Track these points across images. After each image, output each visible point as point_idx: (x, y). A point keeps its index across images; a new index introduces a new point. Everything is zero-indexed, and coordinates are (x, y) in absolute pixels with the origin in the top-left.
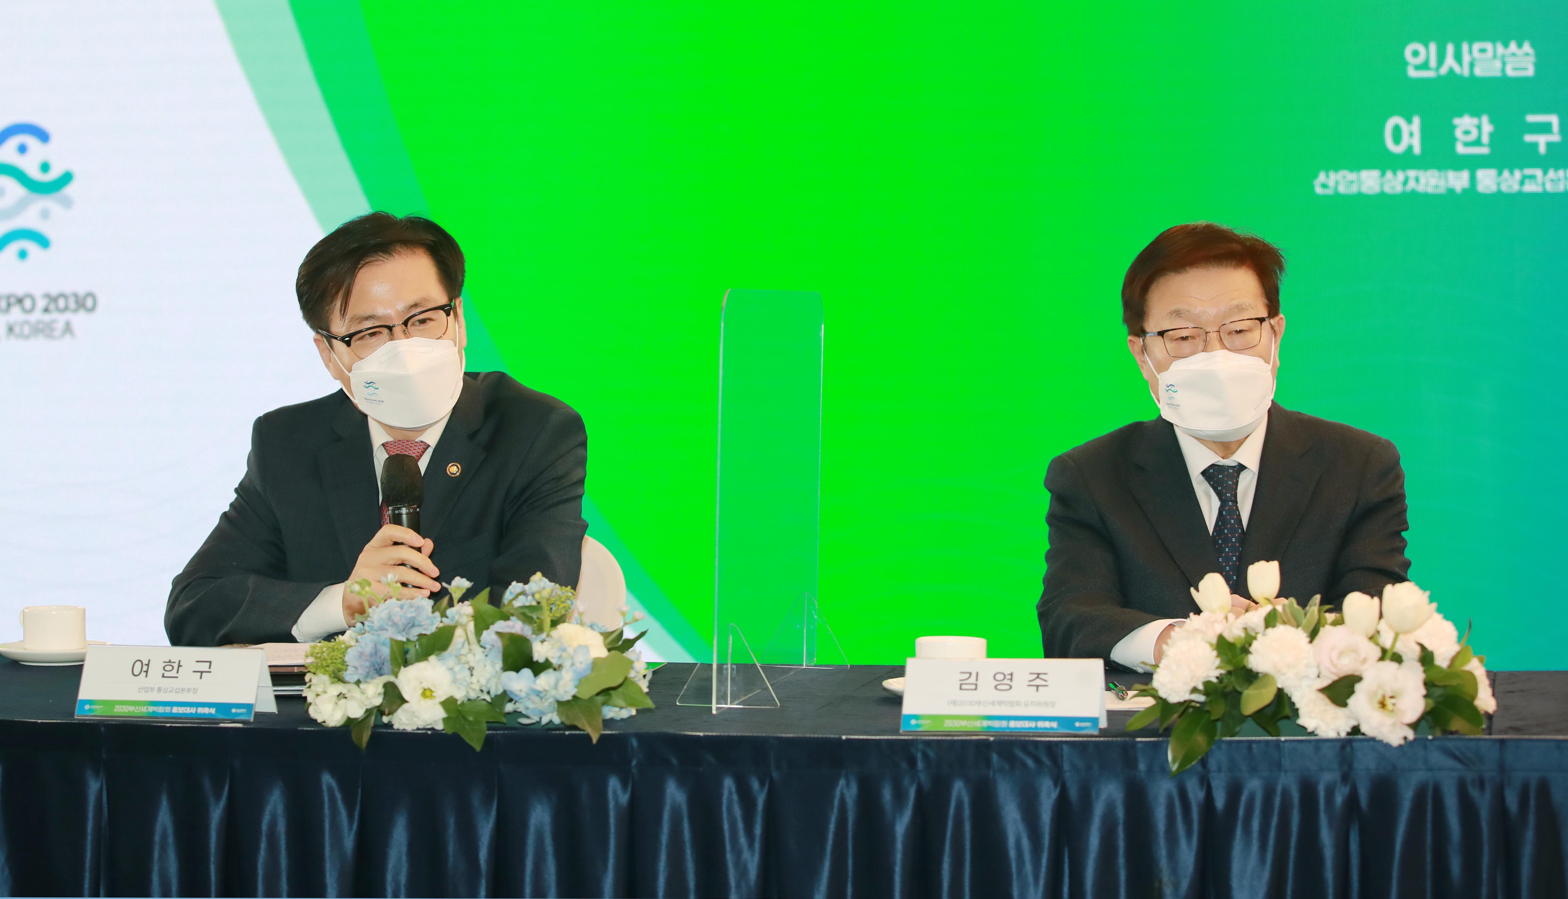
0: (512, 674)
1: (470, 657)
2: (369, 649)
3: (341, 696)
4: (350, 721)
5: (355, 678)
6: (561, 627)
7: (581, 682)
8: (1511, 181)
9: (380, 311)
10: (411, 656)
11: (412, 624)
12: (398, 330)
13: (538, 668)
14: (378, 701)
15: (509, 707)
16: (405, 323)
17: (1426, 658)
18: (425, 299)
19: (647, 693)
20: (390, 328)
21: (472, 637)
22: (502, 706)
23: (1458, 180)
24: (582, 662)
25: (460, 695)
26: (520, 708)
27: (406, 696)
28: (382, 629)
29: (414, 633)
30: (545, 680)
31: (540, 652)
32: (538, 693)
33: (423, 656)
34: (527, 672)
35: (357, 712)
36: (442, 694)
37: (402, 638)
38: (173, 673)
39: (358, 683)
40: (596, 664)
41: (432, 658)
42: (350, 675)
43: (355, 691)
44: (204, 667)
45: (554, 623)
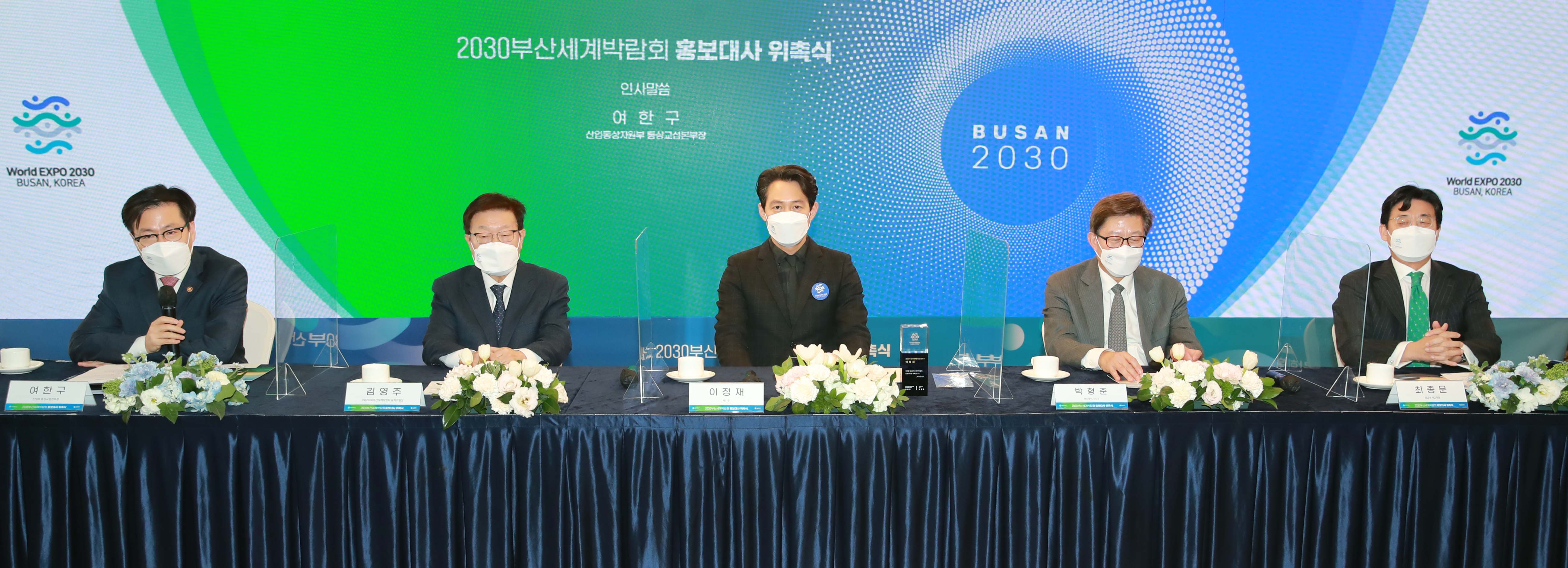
0: (187, 394)
1: (171, 386)
2: (129, 384)
3: (118, 402)
4: (122, 412)
5: (124, 395)
6: (209, 373)
7: (216, 395)
8: (660, 136)
9: (155, 227)
10: (147, 385)
11: (146, 373)
12: (161, 237)
13: (197, 391)
14: (133, 404)
15: (187, 405)
16: (163, 234)
17: (539, 385)
18: (173, 224)
19: (246, 397)
20: (157, 236)
21: (172, 378)
22: (185, 405)
23: (640, 135)
24: (217, 387)
25: (167, 401)
26: (192, 406)
27: (144, 403)
28: (134, 375)
29: (148, 377)
30: (200, 396)
31: (199, 384)
32: (198, 401)
33: (151, 386)
34: (193, 393)
35: (125, 408)
36: (159, 402)
37: (143, 380)
38: (49, 392)
39: (124, 397)
40: (223, 387)
41: (155, 387)
42: (121, 394)
43: (124, 401)
44: (62, 389)
45: (207, 371)
